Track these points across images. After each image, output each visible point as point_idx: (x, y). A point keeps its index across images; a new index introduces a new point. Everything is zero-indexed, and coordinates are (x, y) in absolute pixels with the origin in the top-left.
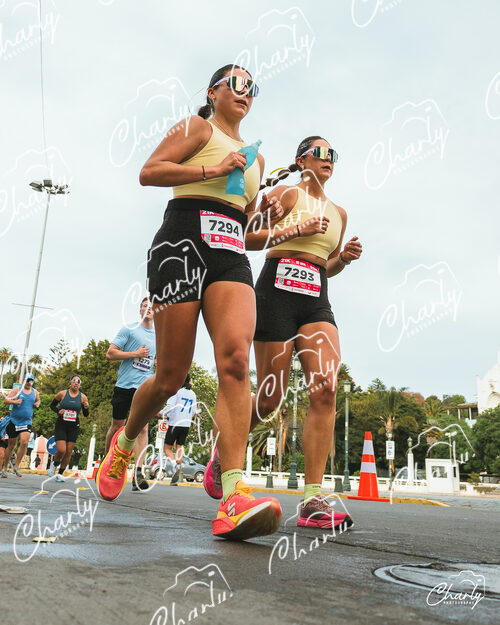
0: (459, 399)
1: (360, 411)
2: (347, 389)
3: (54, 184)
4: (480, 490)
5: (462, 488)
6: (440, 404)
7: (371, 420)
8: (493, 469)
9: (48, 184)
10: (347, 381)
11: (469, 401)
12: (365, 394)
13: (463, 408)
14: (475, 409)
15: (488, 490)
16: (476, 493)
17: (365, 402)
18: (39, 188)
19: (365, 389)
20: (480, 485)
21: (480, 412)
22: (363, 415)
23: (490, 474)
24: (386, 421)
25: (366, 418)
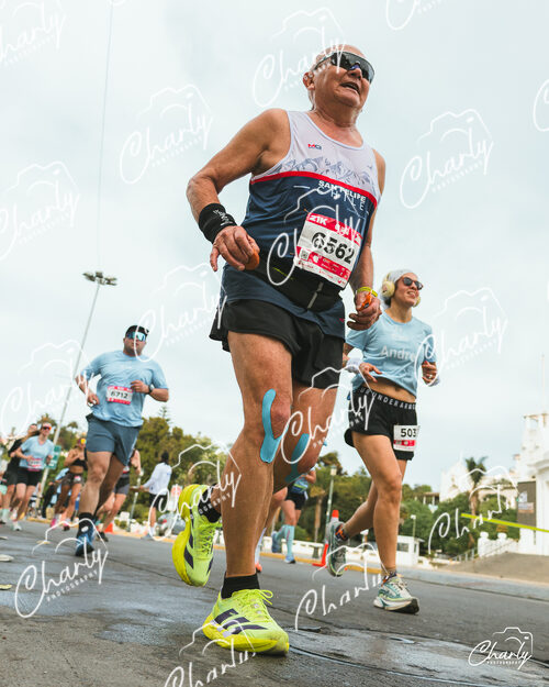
0: (427, 488)
1: (344, 491)
2: (333, 472)
3: (105, 276)
4: (434, 564)
5: (420, 562)
6: (411, 491)
7: (352, 500)
8: (446, 548)
9: (99, 275)
10: (334, 466)
11: (435, 490)
12: (350, 478)
13: (427, 496)
14: (437, 498)
15: (440, 565)
16: (430, 567)
17: (348, 485)
18: (91, 278)
19: (350, 474)
20: (435, 560)
21: (441, 500)
22: (347, 495)
23: (443, 552)
24: (364, 501)
25: (348, 498)
